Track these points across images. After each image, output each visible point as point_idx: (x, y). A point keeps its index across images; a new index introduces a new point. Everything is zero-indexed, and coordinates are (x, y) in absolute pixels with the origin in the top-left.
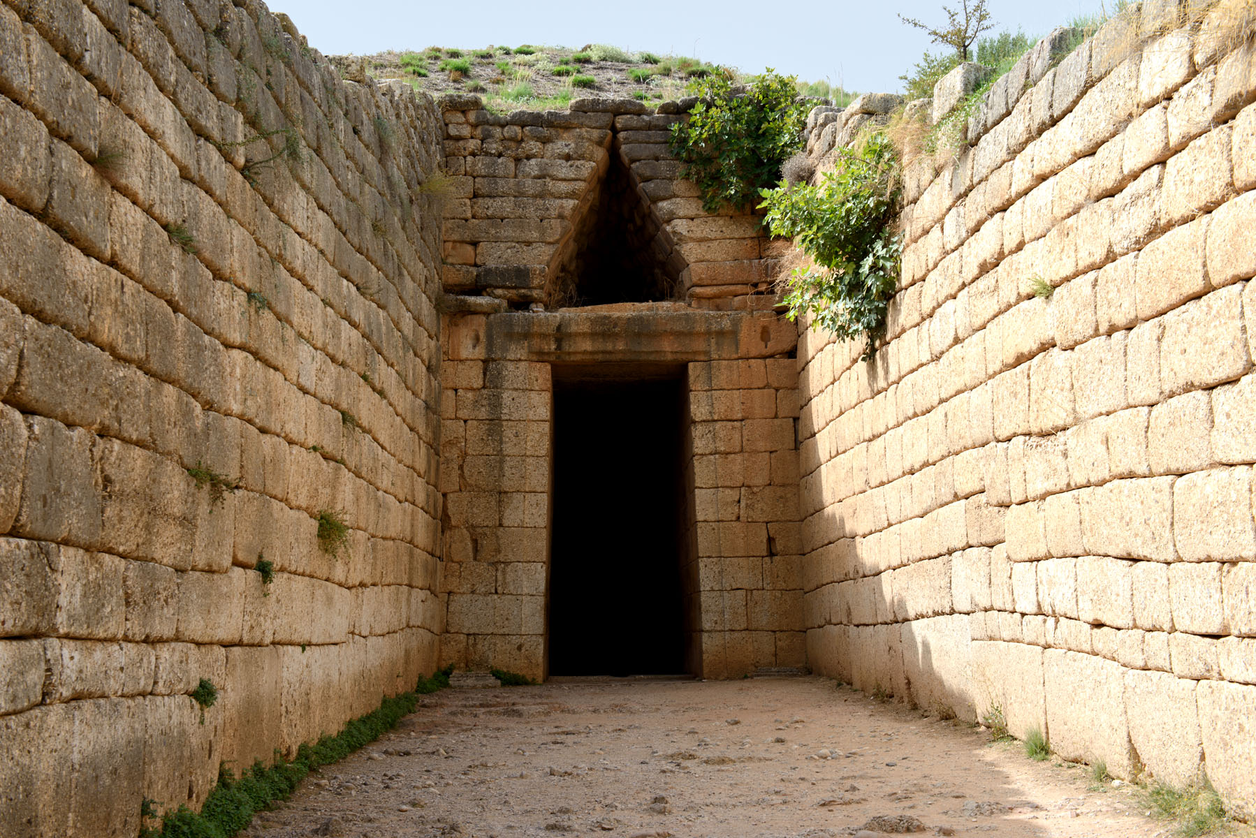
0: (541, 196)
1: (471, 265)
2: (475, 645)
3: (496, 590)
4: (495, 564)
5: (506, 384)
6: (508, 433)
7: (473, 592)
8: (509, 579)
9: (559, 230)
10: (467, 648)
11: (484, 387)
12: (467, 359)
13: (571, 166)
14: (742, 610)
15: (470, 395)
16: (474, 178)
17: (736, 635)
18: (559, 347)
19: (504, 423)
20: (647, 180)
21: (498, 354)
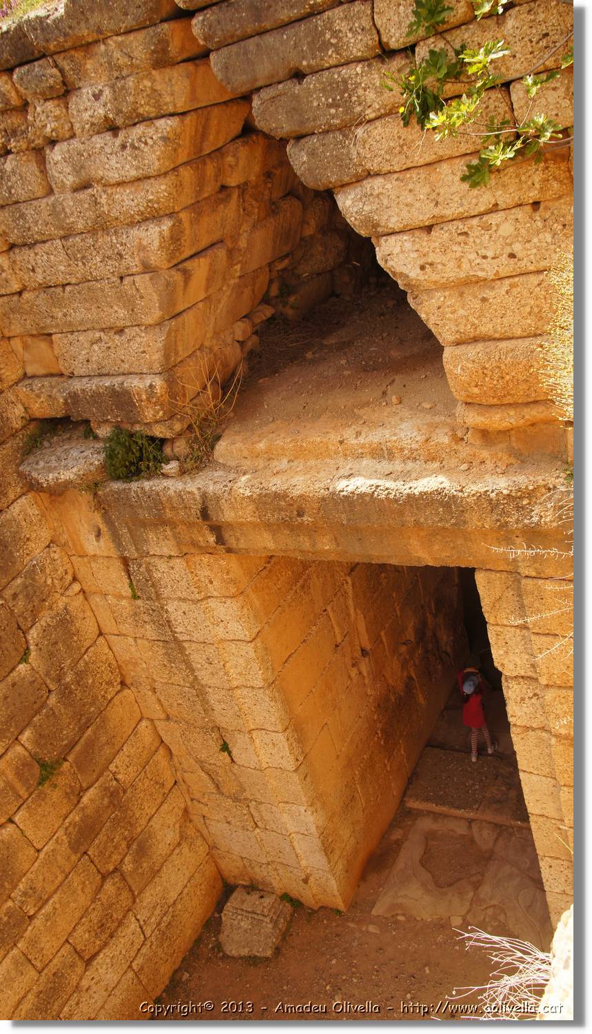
0: (101, 226)
1: (54, 378)
4: (241, 800)
6: (197, 659)
9: (155, 297)
11: (136, 597)
12: (96, 556)
15: (123, 605)
19: (186, 646)
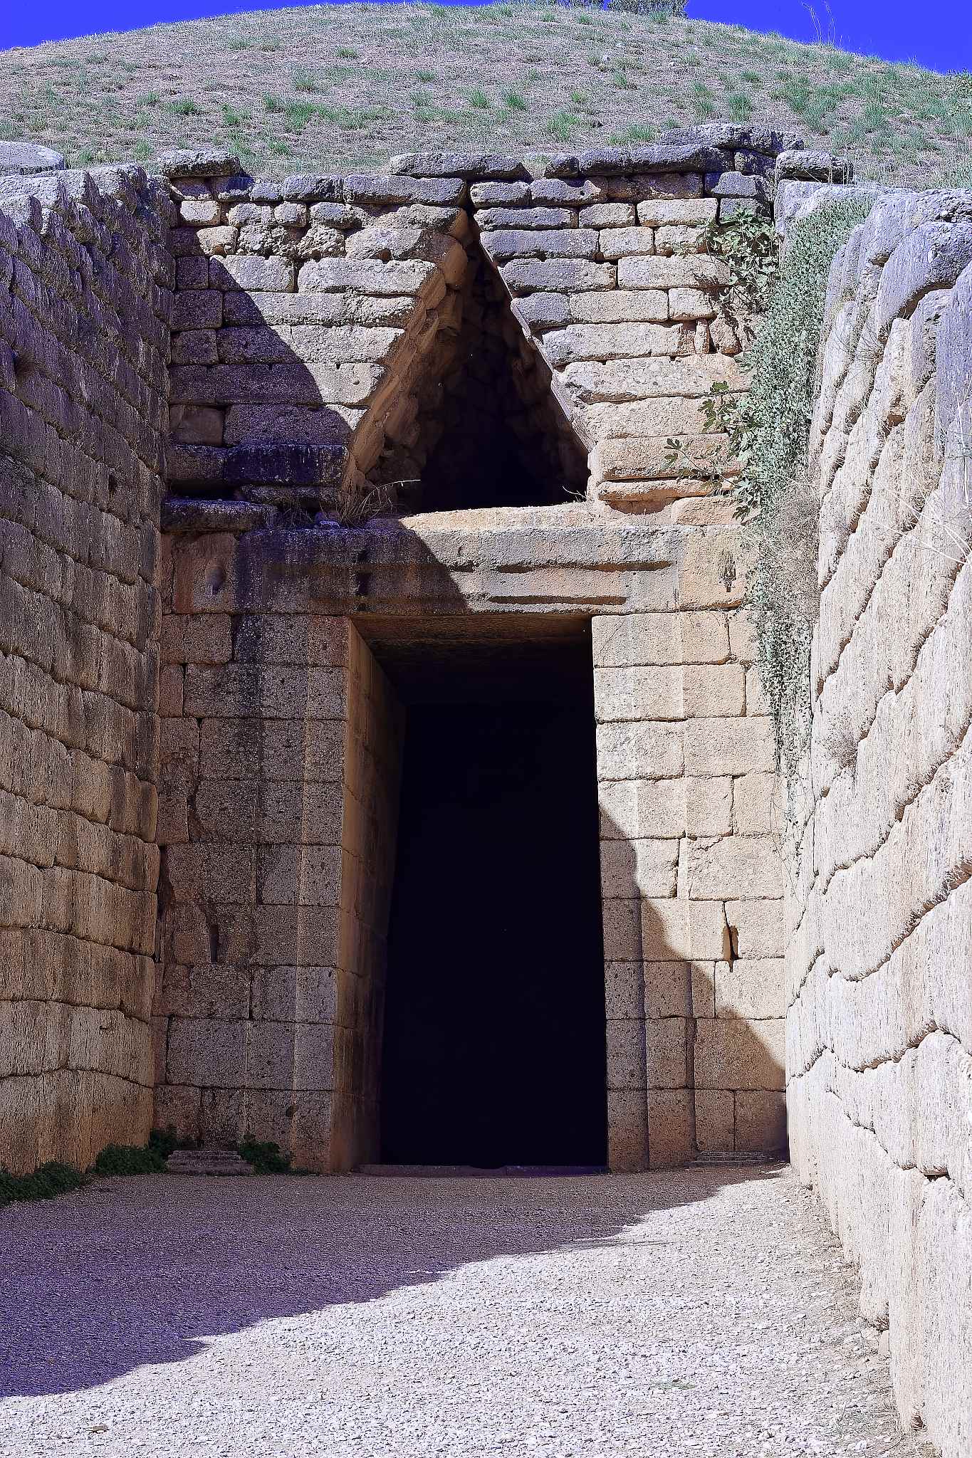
0: (338, 322)
1: (215, 445)
2: (214, 1106)
3: (251, 1012)
4: (247, 968)
5: (270, 656)
6: (273, 739)
7: (211, 1016)
8: (273, 993)
9: (369, 381)
10: (201, 1111)
11: (232, 661)
12: (203, 612)
13: (391, 270)
14: (678, 1054)
15: (207, 674)
16: (224, 292)
17: (667, 1095)
18: (364, 590)
19: (267, 724)
20: (525, 292)
21: (255, 604)
